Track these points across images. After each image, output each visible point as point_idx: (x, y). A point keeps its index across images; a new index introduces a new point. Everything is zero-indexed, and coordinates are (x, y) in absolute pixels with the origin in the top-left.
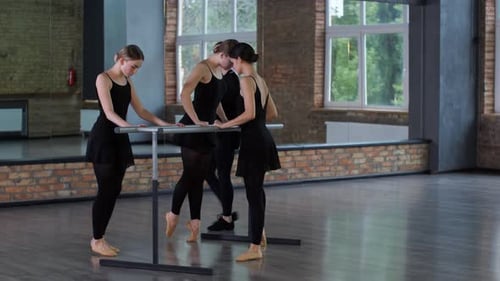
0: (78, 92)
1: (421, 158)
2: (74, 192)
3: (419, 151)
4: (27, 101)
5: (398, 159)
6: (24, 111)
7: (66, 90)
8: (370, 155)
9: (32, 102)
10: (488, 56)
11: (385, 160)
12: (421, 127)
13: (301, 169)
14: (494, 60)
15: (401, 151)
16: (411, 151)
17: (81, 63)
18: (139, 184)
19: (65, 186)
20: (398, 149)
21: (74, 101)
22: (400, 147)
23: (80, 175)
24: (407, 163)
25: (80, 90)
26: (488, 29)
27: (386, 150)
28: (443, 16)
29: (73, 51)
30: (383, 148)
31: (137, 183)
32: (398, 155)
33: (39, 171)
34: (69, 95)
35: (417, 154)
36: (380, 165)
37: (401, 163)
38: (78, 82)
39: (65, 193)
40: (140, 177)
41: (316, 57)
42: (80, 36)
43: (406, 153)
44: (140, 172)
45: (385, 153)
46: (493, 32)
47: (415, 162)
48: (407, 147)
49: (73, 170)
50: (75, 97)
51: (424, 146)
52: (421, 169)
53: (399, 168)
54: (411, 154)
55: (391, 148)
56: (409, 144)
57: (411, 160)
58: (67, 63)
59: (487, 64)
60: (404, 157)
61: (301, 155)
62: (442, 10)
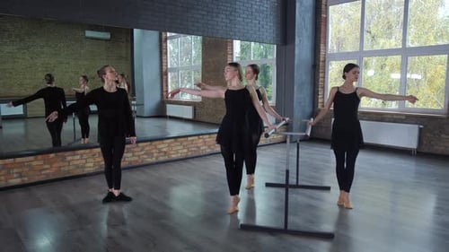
2: (26, 179)
10: (321, 75)
13: (209, 147)
14: (324, 77)
18: (85, 167)
19: (15, 176)
23: (29, 166)
24: (275, 137)
26: (322, 59)
28: (297, 51)
31: (83, 167)
39: (16, 181)
40: (86, 162)
44: (86, 159)
46: (324, 61)
52: (282, 140)
53: (270, 140)
59: (321, 79)
62: (296, 48)
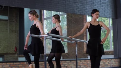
0: (17, 53)
1: (118, 63)
3: (118, 61)
4: (4, 56)
5: (112, 63)
6: (3, 58)
7: (14, 52)
8: (104, 62)
9: (5, 56)
11: (108, 63)
12: (118, 54)
15: (113, 61)
16: (116, 61)
17: (18, 45)
20: (112, 60)
21: (16, 55)
22: (112, 59)
24: (115, 64)
25: (18, 52)
27: (109, 60)
29: (16, 42)
30: (108, 60)
32: (112, 62)
33: (5, 65)
34: (15, 54)
35: (117, 61)
36: (107, 65)
37: (113, 64)
38: (17, 50)
41: (84, 38)
42: (18, 38)
43: (114, 61)
45: (108, 61)
47: (117, 64)
48: (114, 59)
49: (16, 65)
50: (17, 54)
51: (119, 59)
52: (119, 66)
53: (112, 66)
54: (116, 62)
55: (110, 60)
56: (115, 59)
57: (116, 64)
58: (14, 45)
60: (114, 63)
61: (85, 62)
